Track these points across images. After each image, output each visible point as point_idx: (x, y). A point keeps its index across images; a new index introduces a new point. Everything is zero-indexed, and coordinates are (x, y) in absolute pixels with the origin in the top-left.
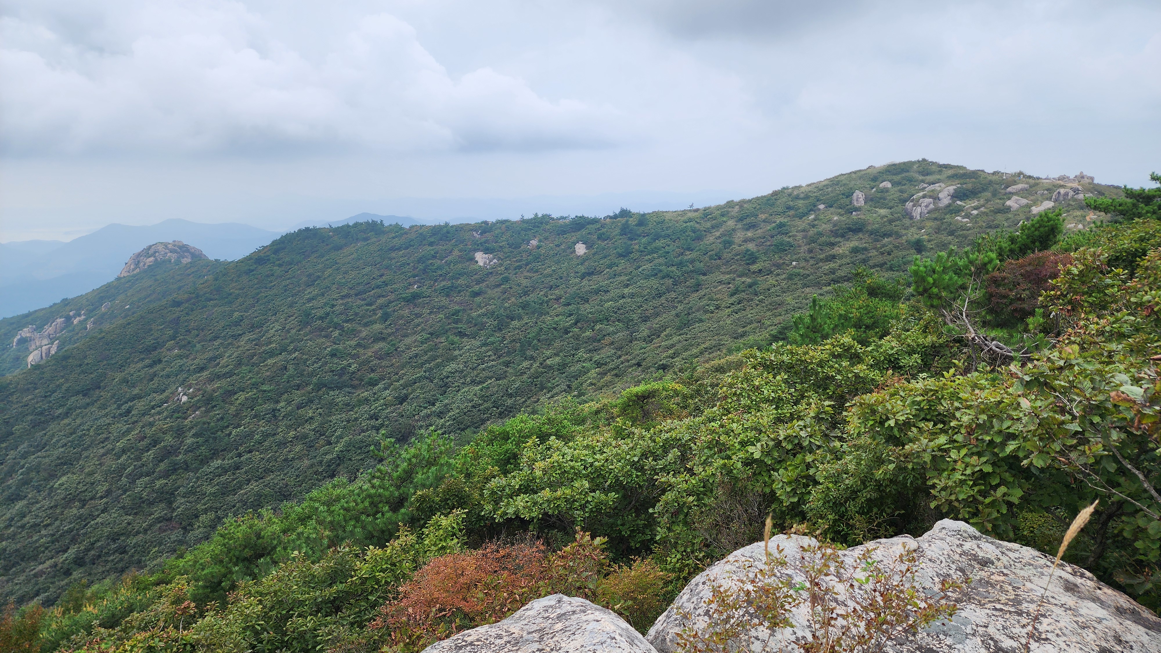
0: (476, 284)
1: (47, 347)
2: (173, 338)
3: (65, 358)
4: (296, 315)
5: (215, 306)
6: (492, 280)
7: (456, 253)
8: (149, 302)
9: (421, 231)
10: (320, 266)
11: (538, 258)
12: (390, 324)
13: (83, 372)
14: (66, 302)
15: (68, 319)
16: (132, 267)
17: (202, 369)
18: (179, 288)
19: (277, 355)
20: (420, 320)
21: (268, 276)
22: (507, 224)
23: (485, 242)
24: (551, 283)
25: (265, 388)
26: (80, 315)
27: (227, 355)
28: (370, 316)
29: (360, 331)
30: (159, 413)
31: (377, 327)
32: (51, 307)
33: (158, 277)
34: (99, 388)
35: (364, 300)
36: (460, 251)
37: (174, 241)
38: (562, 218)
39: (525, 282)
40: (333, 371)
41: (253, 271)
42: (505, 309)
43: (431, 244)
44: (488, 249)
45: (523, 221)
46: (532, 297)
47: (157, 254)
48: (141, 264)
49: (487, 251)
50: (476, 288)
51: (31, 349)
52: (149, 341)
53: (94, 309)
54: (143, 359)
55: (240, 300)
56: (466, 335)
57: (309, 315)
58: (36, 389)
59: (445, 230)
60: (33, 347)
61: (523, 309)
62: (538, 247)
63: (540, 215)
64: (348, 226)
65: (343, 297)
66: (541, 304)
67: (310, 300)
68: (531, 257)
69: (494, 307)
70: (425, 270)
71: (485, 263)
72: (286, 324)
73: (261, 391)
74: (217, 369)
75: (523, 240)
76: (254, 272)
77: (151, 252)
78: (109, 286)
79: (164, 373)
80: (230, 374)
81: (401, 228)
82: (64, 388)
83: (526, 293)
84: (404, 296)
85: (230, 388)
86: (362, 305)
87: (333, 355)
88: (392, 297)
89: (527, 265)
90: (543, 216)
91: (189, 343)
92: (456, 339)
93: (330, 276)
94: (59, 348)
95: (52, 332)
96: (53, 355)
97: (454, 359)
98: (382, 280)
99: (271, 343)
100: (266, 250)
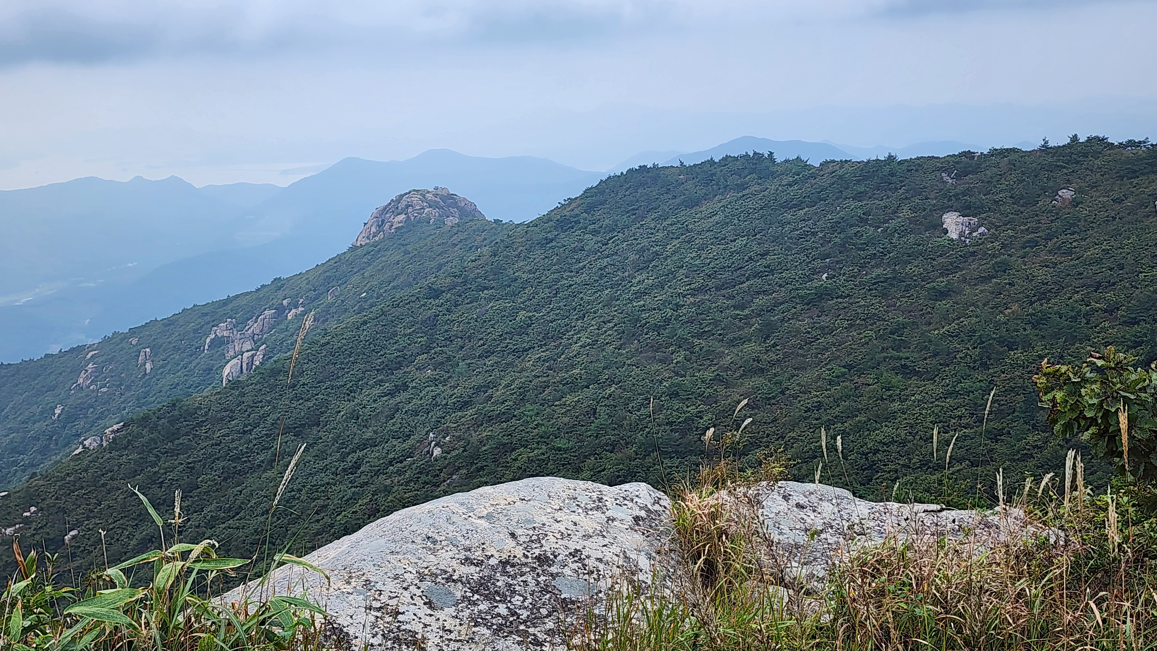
0: (942, 275)
1: (250, 353)
2: (427, 349)
3: (275, 373)
4: (616, 320)
5: (490, 299)
6: (974, 267)
7: (905, 213)
8: (394, 288)
9: (840, 173)
10: (660, 235)
11: (1073, 225)
12: (775, 345)
13: (297, 398)
14: (279, 284)
15: (281, 311)
16: (373, 230)
17: (465, 405)
18: (440, 267)
19: (583, 387)
20: (830, 339)
21: (574, 251)
22: (1012, 157)
23: (964, 194)
24: (1098, 278)
25: (559, 443)
26: (296, 307)
27: (504, 383)
28: (740, 328)
29: (721, 355)
30: (399, 473)
31: (752, 348)
32: (258, 290)
33: (409, 248)
34: (318, 425)
35: (731, 297)
36: (913, 210)
37: (436, 188)
38: (1131, 143)
39: (1041, 274)
40: (671, 424)
41: (551, 241)
42: (998, 326)
43: (858, 197)
44: (969, 207)
45: (1045, 149)
46: (1055, 304)
47: (410, 210)
48: (387, 226)
49: (965, 211)
50: (942, 283)
51: (228, 356)
52: (392, 352)
53: (317, 298)
54: (382, 381)
55: (529, 291)
56: (917, 373)
57: (638, 320)
58: (232, 419)
59: (887, 169)
60: (231, 353)
61: (1034, 327)
62: (1075, 203)
63: (1082, 139)
64: (711, 162)
65: (694, 292)
66: (1074, 318)
67: (640, 295)
68: (1058, 223)
69: (974, 320)
70: (843, 246)
71: (961, 235)
72: (598, 335)
73: (553, 448)
74: (489, 407)
75: (1044, 189)
76: (554, 244)
77: (402, 205)
78: (339, 259)
79: (410, 406)
80: (506, 416)
81: (806, 166)
82: (270, 420)
83: (1043, 297)
84: (802, 292)
85: (506, 439)
86: (728, 308)
87: (674, 395)
88: (782, 294)
89: (1048, 238)
90: (1089, 140)
91: (449, 359)
92: (897, 379)
93: (674, 253)
94: (266, 357)
95: (257, 331)
96: (257, 367)
97: (890, 417)
98: (764, 262)
99: (573, 367)
100: (574, 205)
